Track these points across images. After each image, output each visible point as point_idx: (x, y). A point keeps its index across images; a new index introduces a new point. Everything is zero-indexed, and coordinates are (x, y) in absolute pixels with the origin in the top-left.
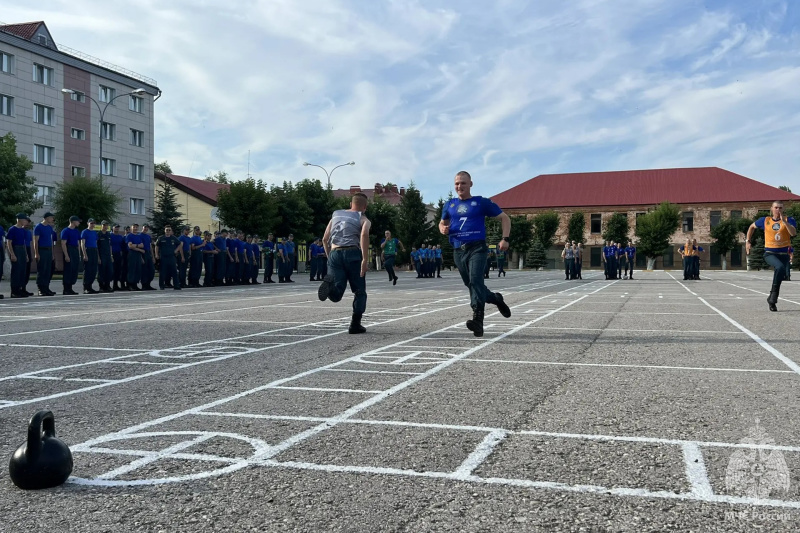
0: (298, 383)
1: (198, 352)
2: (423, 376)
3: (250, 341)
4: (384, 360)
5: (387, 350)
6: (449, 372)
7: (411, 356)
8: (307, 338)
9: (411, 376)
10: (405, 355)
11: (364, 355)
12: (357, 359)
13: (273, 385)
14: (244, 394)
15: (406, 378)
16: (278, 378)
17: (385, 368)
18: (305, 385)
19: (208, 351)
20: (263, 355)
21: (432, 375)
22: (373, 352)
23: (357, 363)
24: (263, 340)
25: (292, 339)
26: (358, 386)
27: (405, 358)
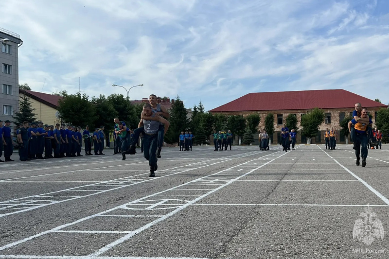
0: (75, 227)
1: (16, 205)
2: (164, 217)
3: (57, 195)
4: (141, 207)
5: (146, 199)
6: (183, 214)
7: (160, 203)
8: (97, 192)
9: (156, 218)
10: (157, 202)
11: (129, 204)
12: (124, 207)
13: (55, 230)
14: (31, 238)
15: (152, 220)
16: (63, 223)
17: (140, 213)
18: (79, 229)
19: (23, 204)
20: (60, 205)
21: (170, 217)
22: (136, 201)
23: (123, 210)
24: (66, 194)
25: (86, 193)
26: (115, 229)
27: (156, 205)
